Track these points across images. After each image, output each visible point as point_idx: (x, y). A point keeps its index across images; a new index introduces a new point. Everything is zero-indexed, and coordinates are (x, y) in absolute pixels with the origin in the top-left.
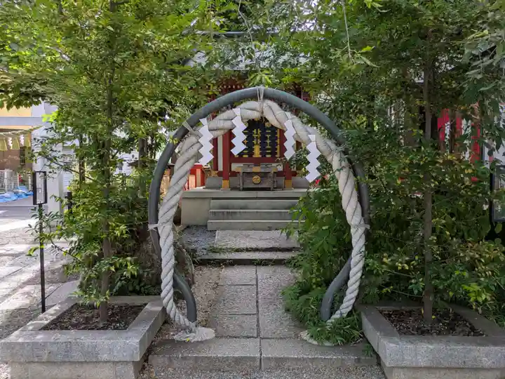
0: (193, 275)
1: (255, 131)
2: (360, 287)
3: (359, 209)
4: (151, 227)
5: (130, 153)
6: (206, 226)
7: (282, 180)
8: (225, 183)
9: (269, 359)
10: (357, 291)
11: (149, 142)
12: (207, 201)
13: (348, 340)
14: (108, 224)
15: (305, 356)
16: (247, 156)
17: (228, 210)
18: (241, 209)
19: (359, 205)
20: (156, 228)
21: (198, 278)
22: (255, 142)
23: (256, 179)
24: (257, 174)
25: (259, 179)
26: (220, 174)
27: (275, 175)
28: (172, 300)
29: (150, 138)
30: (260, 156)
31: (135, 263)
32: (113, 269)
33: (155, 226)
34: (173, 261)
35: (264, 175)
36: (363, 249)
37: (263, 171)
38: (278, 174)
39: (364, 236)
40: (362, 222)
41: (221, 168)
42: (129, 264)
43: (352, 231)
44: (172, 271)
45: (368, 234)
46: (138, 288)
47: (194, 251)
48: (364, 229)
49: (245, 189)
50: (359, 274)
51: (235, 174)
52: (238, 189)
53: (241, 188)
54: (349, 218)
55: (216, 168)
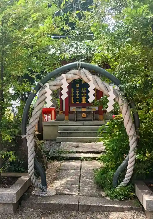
0: (47, 164)
1: (83, 89)
2: (134, 170)
3: (133, 127)
4: (23, 137)
5: (15, 101)
6: (56, 140)
7: (98, 115)
8: (66, 117)
9: (83, 206)
10: (132, 172)
11: (27, 96)
12: (56, 127)
13: (127, 198)
14: (1, 134)
15: (103, 205)
16: (78, 103)
17: (67, 132)
18: (75, 131)
19: (133, 125)
20: (25, 137)
21: (49, 166)
22: (83, 95)
23: (84, 115)
24: (84, 112)
25: (85, 115)
26: (64, 113)
27: (94, 112)
28: (33, 175)
29: (27, 94)
30: (86, 102)
31: (15, 154)
32: (3, 157)
33: (25, 136)
34: (34, 154)
35: (88, 113)
36: (136, 148)
37: (87, 110)
38: (96, 112)
39: (136, 142)
40: (135, 134)
41: (64, 109)
42: (11, 155)
43: (130, 139)
44: (34, 159)
45: (138, 141)
46: (17, 169)
47: (48, 152)
48: (136, 138)
49: (77, 121)
50: (133, 163)
51: (72, 112)
52: (74, 120)
53: (76, 120)
54: (128, 132)
55: (62, 109)
